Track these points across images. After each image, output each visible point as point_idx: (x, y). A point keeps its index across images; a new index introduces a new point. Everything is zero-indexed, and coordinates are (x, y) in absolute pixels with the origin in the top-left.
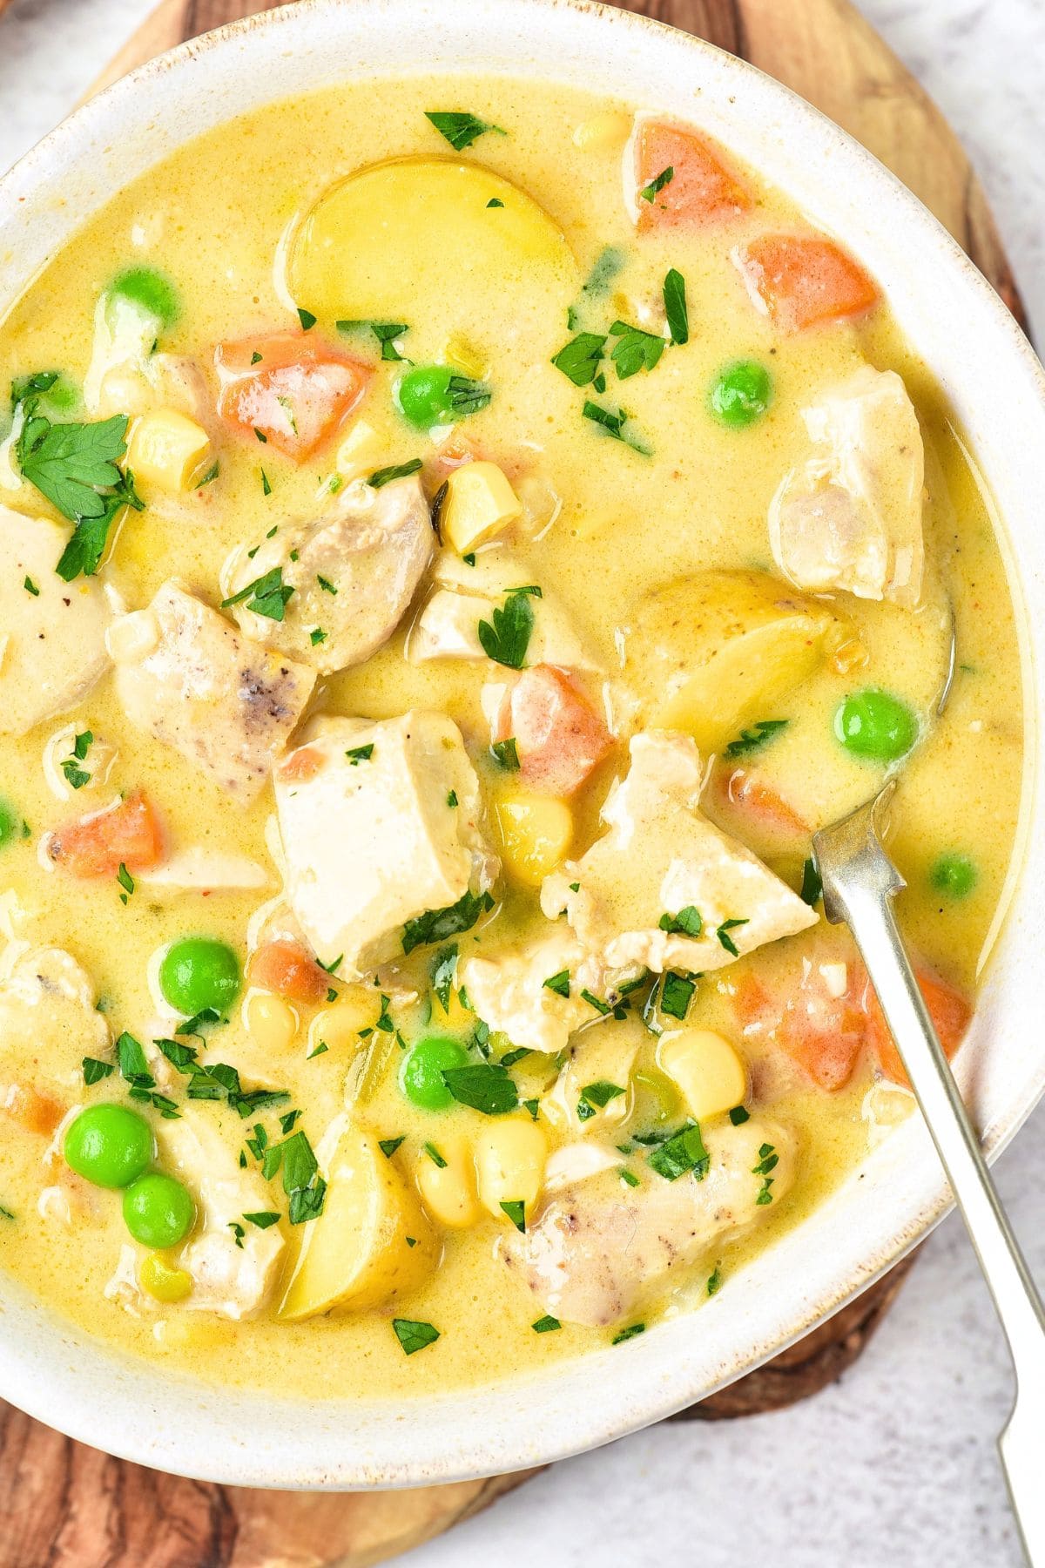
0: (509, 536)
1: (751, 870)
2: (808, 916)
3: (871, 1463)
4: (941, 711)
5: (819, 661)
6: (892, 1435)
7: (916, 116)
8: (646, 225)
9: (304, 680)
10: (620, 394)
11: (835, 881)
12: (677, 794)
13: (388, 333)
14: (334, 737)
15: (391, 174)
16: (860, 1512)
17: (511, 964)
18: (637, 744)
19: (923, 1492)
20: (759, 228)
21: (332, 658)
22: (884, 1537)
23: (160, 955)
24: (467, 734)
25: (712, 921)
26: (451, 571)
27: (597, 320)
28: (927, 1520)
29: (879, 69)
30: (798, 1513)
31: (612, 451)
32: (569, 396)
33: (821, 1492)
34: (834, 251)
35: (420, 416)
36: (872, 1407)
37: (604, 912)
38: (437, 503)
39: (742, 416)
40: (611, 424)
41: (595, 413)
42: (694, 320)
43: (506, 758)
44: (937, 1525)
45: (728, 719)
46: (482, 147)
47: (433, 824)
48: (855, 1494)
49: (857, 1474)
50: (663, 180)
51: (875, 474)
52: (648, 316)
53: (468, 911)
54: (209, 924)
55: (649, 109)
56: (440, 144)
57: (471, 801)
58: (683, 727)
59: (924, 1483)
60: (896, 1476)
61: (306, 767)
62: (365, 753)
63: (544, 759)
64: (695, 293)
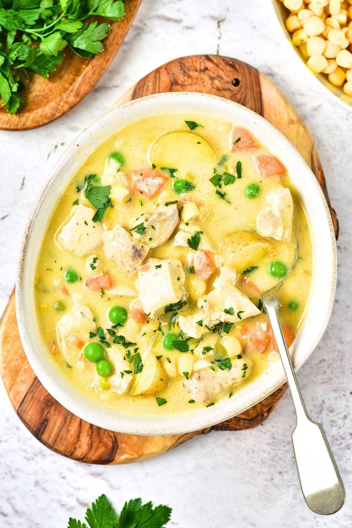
0: (196, 220)
1: (246, 300)
2: (258, 312)
3: (268, 444)
4: (294, 267)
5: (266, 253)
6: (274, 438)
7: (302, 129)
8: (233, 150)
9: (147, 249)
10: (225, 189)
11: (266, 305)
12: (230, 281)
13: (172, 171)
14: (153, 262)
15: (175, 134)
16: (265, 455)
17: (189, 318)
18: (222, 270)
19: (280, 452)
20: (260, 153)
21: (153, 244)
22: (270, 462)
23: (109, 310)
24: (183, 264)
25: (236, 311)
26: (182, 226)
27: (221, 171)
28: (280, 459)
29: (294, 118)
30: (250, 454)
31: (222, 202)
32: (213, 189)
33: (256, 450)
34: (276, 159)
35: (178, 191)
36: (270, 431)
37: (212, 307)
38: (180, 211)
39: (252, 196)
40: (222, 195)
41: (218, 193)
42: (243, 173)
43: (192, 270)
44: (283, 460)
45: (244, 266)
46: (197, 130)
47: (174, 284)
48: (264, 451)
49: (265, 447)
50: (238, 140)
51: (282, 211)
52: (232, 171)
53: (180, 305)
54: (121, 303)
55: (236, 124)
56: (187, 128)
57: (183, 280)
58: (233, 266)
59: (281, 450)
60: (274, 448)
61: (146, 269)
62: (159, 266)
63: (201, 271)
64: (243, 167)
